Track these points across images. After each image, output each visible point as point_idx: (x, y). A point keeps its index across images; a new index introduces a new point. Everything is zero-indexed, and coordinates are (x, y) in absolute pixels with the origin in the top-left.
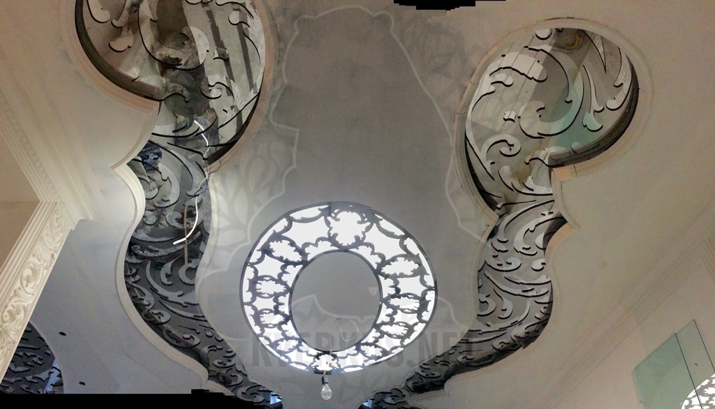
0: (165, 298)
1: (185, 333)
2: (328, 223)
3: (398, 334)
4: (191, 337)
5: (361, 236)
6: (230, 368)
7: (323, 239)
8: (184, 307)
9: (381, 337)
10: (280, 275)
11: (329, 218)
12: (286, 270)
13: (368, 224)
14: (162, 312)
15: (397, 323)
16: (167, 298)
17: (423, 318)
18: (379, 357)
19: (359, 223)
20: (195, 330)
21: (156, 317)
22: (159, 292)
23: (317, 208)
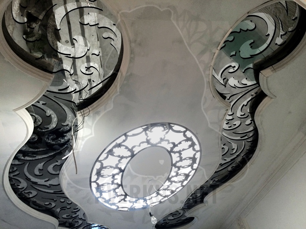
0: (36, 183)
1: (46, 202)
2: (146, 134)
4: (50, 204)
6: (75, 217)
7: (143, 142)
8: (48, 187)
11: (147, 132)
13: (167, 130)
14: (31, 191)
16: (37, 183)
19: (163, 131)
20: (53, 200)
21: (27, 195)
22: (32, 180)
23: (141, 128)
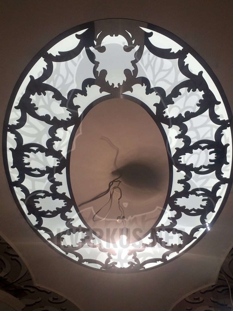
3: (196, 209)
5: (132, 69)
9: (178, 216)
10: (50, 143)
11: (92, 49)
12: (56, 135)
13: (137, 48)
15: (194, 192)
17: (224, 176)
18: (181, 247)
19: (127, 49)
